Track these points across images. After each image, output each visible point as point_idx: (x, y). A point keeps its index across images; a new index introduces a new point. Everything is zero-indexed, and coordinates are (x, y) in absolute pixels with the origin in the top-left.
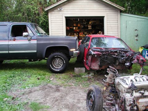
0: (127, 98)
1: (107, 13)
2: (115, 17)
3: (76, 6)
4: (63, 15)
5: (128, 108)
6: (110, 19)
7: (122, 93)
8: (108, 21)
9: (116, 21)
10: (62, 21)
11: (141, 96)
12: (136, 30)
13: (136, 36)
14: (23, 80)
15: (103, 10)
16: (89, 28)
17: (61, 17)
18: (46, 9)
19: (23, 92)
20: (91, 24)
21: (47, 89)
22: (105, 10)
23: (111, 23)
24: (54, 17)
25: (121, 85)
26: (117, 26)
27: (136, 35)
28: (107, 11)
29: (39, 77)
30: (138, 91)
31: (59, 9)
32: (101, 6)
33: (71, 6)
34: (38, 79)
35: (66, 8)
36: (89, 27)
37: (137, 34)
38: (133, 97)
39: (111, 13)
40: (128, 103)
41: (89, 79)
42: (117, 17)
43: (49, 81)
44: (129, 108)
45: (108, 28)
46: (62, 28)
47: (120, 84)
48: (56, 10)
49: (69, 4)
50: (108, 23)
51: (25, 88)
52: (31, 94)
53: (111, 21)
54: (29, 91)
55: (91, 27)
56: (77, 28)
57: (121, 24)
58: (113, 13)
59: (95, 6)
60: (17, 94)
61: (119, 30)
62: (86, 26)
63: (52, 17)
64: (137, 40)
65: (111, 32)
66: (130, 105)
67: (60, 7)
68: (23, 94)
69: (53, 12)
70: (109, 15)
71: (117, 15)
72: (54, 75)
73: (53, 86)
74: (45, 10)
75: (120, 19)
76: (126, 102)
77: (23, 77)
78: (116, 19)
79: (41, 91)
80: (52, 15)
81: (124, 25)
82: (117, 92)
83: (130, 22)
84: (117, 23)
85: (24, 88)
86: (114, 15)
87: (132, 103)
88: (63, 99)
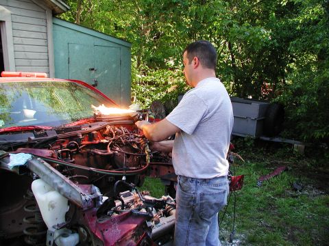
2: (38, 29)
9: (42, 42)
12: (93, 69)
23: (27, 48)
26: (44, 56)
37: (95, 81)
39: (24, 13)
42: (44, 29)
50: (19, 48)
57: (55, 52)
58: (34, 14)
70: (18, 19)
71: (44, 23)
75: (54, 37)
78: (40, 36)
81: (62, 54)
83: (77, 47)
84: (44, 49)
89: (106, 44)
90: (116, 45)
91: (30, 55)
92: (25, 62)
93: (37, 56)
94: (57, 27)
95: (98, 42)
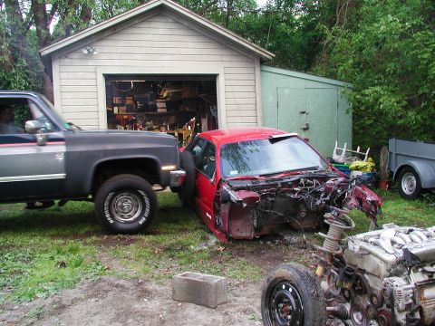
0: (398, 289)
1: (226, 64)
2: (246, 77)
3: (134, 44)
4: (98, 69)
5: (401, 318)
6: (233, 82)
7: (379, 277)
8: (229, 89)
9: (251, 89)
10: (94, 89)
11: (429, 280)
12: (304, 113)
13: (305, 129)
14: (12, 273)
15: (213, 58)
16: (159, 110)
17: (93, 76)
18: (46, 51)
19: (34, 311)
20: (165, 98)
21: (111, 293)
22: (218, 58)
23: (236, 95)
24: (71, 76)
25: (371, 256)
26: (252, 101)
27: (305, 127)
28: (225, 58)
29: (63, 258)
30: (417, 268)
31: (86, 52)
32: (208, 45)
33: (121, 44)
34: (63, 264)
35: (106, 50)
36: (158, 105)
37: (307, 125)
38: (412, 285)
39: (235, 65)
40: (401, 304)
41: (215, 255)
42: (252, 77)
43: (99, 267)
44: (404, 317)
45: (229, 107)
47: (370, 253)
48: (75, 55)
49: (116, 37)
50: (230, 95)
51: (32, 296)
52: (65, 314)
53: (235, 89)
54: (54, 303)
55: (164, 105)
56: (125, 108)
57: (263, 97)
58: (244, 64)
59: (191, 45)
60: (16, 319)
61: (259, 114)
62: (150, 103)
63: (64, 75)
64: (307, 140)
65: (238, 120)
66: (406, 310)
67: (88, 45)
68: (39, 316)
69: (67, 60)
70: (230, 71)
71: (253, 72)
72: (104, 251)
73: (122, 282)
74: (42, 54)
75: (261, 83)
76: (397, 302)
77: (9, 263)
79: (93, 300)
80: (64, 69)
81: (271, 99)
82: (358, 278)
83: (286, 91)
84: (252, 95)
85: (30, 296)
86: (245, 71)
87: (411, 301)
88: (179, 315)
89: (320, 85)
90: (334, 87)
91: (239, 101)
92: (235, 107)
93: (245, 101)
94: (266, 74)
95: (311, 84)
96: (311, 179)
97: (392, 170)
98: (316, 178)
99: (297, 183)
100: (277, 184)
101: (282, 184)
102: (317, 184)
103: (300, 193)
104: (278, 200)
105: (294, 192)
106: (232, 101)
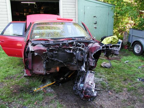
2: (72, 1)
6: (66, 3)
8: (65, 6)
9: (74, 6)
12: (95, 17)
13: (95, 24)
23: (68, 8)
26: (74, 11)
27: (95, 22)
36: (41, 12)
42: (74, 1)
46: (6, 13)
53: (67, 6)
56: (28, 13)
61: (77, 17)
64: (96, 28)
75: (78, 4)
78: (73, 3)
81: (82, 10)
83: (88, 8)
84: (74, 9)
89: (102, 6)
90: (107, 7)
91: (69, 11)
93: (71, 11)
95: (98, 5)
96: (80, 42)
97: (130, 42)
98: (83, 42)
99: (71, 44)
100: (59, 44)
101: (62, 44)
102: (83, 46)
103: (73, 50)
104: (60, 53)
105: (70, 49)
106: (65, 11)
